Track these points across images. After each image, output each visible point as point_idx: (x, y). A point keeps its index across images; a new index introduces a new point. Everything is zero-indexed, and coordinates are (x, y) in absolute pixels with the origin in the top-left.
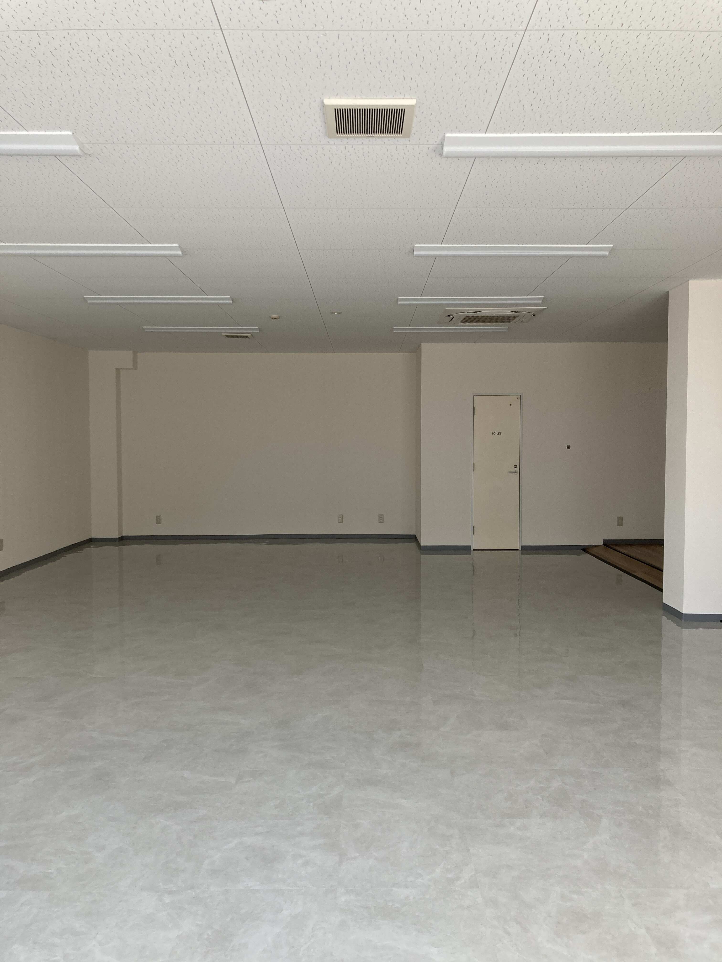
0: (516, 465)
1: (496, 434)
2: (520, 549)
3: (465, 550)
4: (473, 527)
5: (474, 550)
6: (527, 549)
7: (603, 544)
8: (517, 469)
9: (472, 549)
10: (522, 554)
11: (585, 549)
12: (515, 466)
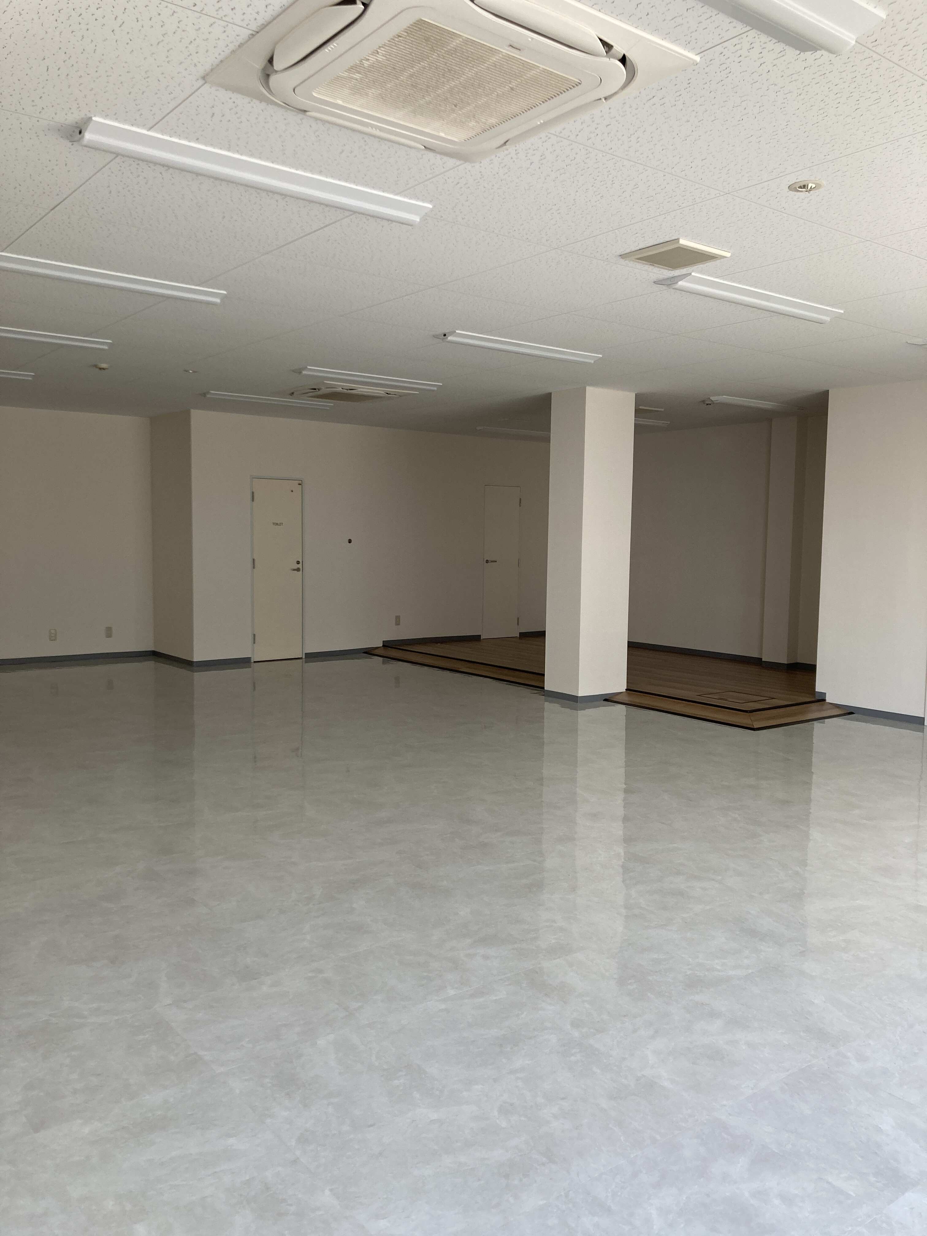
0: (299, 561)
1: (277, 524)
2: (304, 657)
3: (244, 662)
4: (254, 635)
5: (255, 662)
6: (311, 657)
7: (383, 646)
8: (300, 566)
9: (252, 661)
10: (306, 662)
11: (369, 652)
12: (298, 563)
